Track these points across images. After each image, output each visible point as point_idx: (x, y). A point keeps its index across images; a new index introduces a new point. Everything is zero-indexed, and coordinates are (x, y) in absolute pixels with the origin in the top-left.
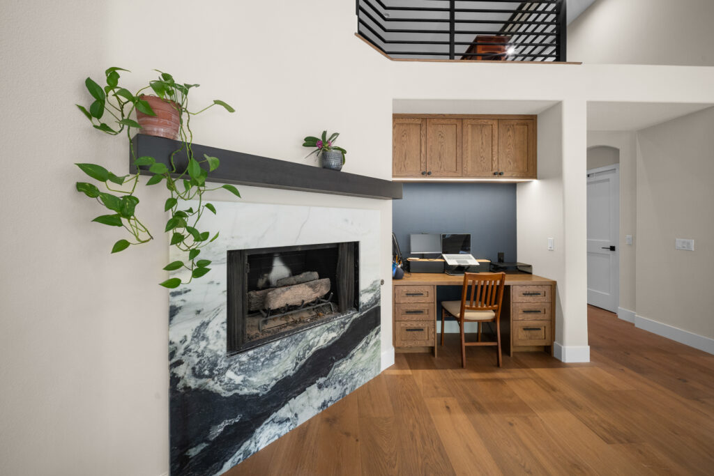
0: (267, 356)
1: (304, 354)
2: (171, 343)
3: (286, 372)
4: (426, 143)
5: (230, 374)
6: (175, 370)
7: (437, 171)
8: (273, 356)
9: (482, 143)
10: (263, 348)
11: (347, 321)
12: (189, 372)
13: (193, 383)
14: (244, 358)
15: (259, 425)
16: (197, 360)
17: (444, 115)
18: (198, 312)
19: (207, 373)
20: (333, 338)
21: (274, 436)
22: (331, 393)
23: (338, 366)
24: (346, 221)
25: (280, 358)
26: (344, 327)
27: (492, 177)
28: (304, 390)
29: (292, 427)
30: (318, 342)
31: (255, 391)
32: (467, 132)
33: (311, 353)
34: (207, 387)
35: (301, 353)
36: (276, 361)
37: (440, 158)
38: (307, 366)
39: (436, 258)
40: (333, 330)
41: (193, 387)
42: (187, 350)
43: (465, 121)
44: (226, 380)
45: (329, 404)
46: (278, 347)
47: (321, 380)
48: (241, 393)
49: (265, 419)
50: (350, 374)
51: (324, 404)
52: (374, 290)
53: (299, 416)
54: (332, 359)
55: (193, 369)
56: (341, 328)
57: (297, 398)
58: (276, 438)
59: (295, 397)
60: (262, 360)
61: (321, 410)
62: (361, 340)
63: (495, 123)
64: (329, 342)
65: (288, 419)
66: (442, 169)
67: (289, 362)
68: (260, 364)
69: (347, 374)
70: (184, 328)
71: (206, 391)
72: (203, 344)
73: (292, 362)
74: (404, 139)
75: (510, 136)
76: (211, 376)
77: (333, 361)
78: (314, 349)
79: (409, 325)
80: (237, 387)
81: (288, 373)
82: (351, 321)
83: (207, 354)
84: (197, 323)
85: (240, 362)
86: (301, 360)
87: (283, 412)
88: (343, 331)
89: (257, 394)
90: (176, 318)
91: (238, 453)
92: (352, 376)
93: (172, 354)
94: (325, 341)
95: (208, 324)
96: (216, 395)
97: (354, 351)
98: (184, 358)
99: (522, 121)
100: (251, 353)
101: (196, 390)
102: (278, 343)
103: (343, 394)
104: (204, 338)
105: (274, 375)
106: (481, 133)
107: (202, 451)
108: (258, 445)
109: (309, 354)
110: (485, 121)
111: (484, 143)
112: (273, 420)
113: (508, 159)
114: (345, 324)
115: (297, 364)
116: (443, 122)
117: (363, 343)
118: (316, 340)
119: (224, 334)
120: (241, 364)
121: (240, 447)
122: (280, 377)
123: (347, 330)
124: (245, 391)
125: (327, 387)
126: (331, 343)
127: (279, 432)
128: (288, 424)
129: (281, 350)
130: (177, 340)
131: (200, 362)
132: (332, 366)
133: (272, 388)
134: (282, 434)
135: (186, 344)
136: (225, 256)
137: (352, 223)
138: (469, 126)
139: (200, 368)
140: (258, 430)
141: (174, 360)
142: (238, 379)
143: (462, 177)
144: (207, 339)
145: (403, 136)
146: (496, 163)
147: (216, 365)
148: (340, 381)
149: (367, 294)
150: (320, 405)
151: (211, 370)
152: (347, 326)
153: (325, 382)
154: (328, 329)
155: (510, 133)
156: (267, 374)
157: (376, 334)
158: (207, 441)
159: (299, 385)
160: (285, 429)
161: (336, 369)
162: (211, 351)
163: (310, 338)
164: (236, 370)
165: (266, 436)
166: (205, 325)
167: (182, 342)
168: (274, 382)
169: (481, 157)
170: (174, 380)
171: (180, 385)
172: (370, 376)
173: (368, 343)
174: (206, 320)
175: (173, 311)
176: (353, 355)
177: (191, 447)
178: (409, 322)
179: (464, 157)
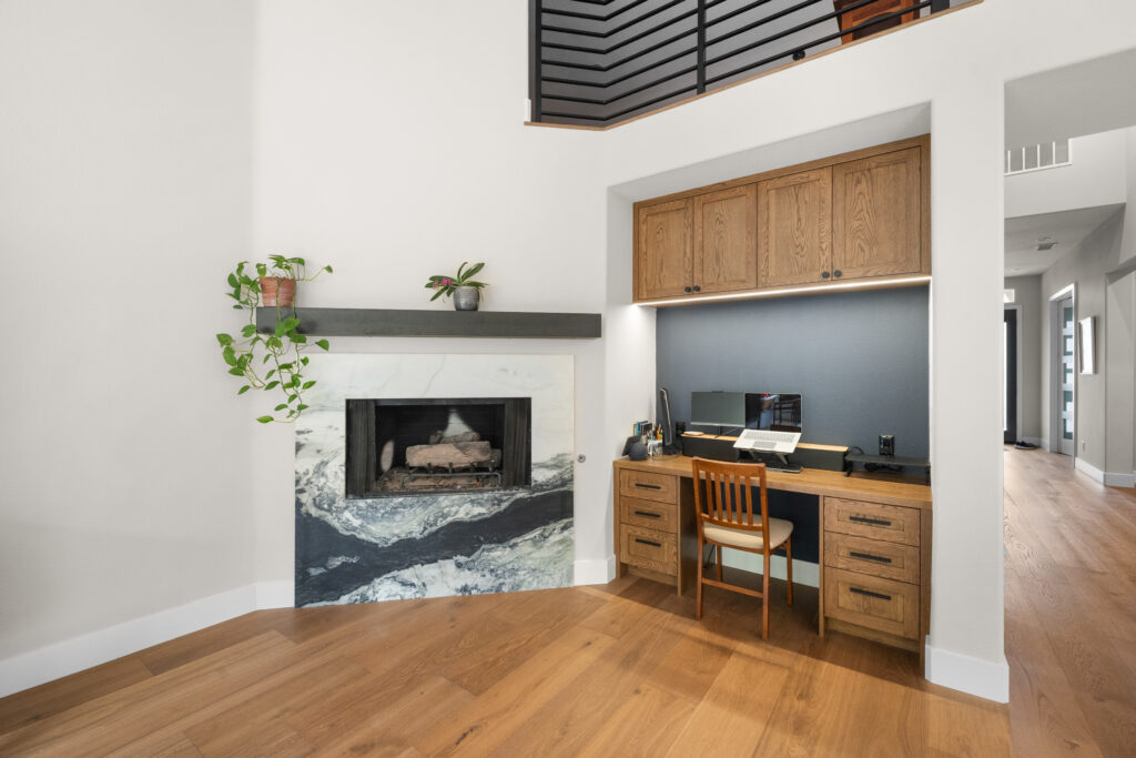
0: (388, 509)
1: (436, 521)
2: (296, 473)
3: (411, 533)
4: (693, 238)
5: (347, 515)
6: (300, 496)
7: (712, 284)
8: (394, 511)
9: (799, 220)
10: (383, 500)
11: (505, 498)
12: (311, 501)
13: (314, 512)
14: (362, 503)
15: (379, 576)
16: (317, 493)
17: (723, 184)
18: (319, 451)
19: (326, 506)
20: (480, 514)
21: (395, 596)
22: (479, 581)
23: (489, 550)
24: (505, 370)
25: (403, 516)
26: (499, 505)
27: (819, 283)
28: (435, 561)
29: (418, 595)
30: (457, 512)
31: (374, 541)
32: (768, 204)
33: (445, 523)
34: (326, 519)
35: (431, 519)
36: (398, 517)
37: (718, 259)
38: (440, 535)
39: (721, 434)
40: (481, 505)
41: (314, 515)
42: (309, 482)
43: (762, 186)
44: (344, 519)
45: (474, 592)
46: (401, 503)
47: (462, 559)
48: (358, 536)
49: (385, 573)
50: (510, 566)
51: (465, 589)
52: (559, 467)
53: (428, 587)
54: (478, 538)
55: (314, 500)
56: (493, 504)
57: (426, 566)
58: (399, 598)
59: (423, 565)
60: (382, 511)
61: (460, 594)
62: (531, 528)
63: (826, 174)
64: (475, 516)
65: (413, 585)
66: (721, 278)
67: (415, 523)
68: (380, 515)
69: (504, 565)
70: (307, 463)
71: (325, 523)
72: (323, 480)
73: (419, 525)
74: (660, 237)
75: (860, 193)
76: (329, 510)
77: (481, 543)
78: (450, 519)
79: (639, 532)
80: (355, 529)
81: (414, 535)
82: (512, 500)
83: (326, 490)
84: (317, 461)
85: (358, 507)
86: (431, 526)
87: (407, 574)
88: (496, 509)
89: (376, 544)
90: (300, 452)
91: (354, 592)
92: (514, 572)
93: (297, 482)
94: (467, 514)
95: (327, 463)
96: (334, 530)
97: (518, 540)
98: (307, 488)
99: (891, 156)
100: (369, 501)
101: (316, 518)
102: (401, 499)
103: (498, 589)
104: (323, 475)
105: (396, 531)
106: (797, 200)
107: (321, 574)
108: (377, 595)
109: (442, 523)
110: (804, 175)
111: (803, 220)
112: (394, 577)
113: (858, 241)
114: (500, 501)
115: (425, 529)
116: (721, 195)
117: (536, 533)
118: (454, 509)
119: (342, 476)
120: (359, 509)
121: (357, 588)
122: (403, 536)
123: (505, 510)
124: (363, 536)
125: (469, 569)
126: (476, 519)
127: (402, 593)
128: (414, 590)
129: (404, 507)
130: (301, 471)
131: (319, 495)
132: (479, 548)
133: (393, 544)
134: (406, 597)
135: (308, 477)
136: (344, 404)
137: (515, 373)
138: (772, 192)
139: (321, 501)
140: (377, 581)
141: (299, 487)
142: (356, 522)
143: (757, 288)
144: (327, 477)
145: (658, 233)
146: (828, 253)
147: (334, 502)
148: (492, 571)
149: (544, 470)
150: (459, 587)
151: (330, 505)
152: (504, 506)
153: (467, 563)
154: (472, 502)
155: (863, 186)
156: (388, 527)
157: (564, 529)
158: (325, 568)
159: (428, 553)
160: (409, 594)
161: (485, 553)
162: (330, 488)
163: (443, 505)
164: (354, 512)
165: (385, 590)
166: (324, 463)
167: (306, 473)
168: (395, 539)
169: (797, 247)
170: (299, 504)
171: (303, 510)
172: (551, 582)
173: (546, 537)
174: (326, 459)
175: (299, 447)
176: (515, 545)
177: (312, 567)
178: (639, 529)
179: (762, 251)
